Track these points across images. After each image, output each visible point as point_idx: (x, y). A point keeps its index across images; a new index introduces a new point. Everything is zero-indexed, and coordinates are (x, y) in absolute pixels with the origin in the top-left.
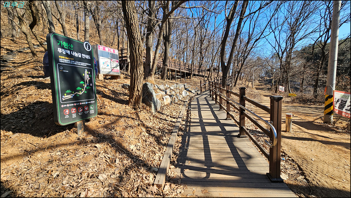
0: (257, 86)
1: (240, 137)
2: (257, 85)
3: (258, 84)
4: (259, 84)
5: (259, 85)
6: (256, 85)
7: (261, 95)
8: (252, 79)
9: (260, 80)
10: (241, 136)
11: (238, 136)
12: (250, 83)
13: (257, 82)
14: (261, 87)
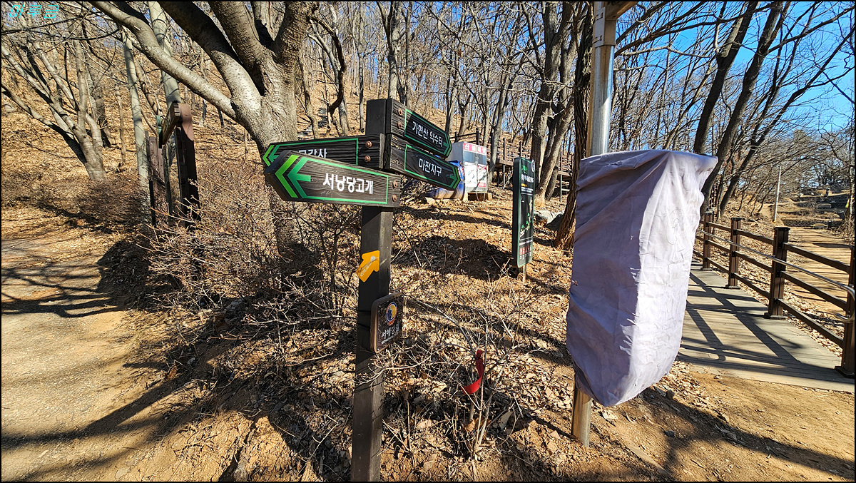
0: (788, 215)
1: (770, 318)
2: (790, 213)
3: (792, 210)
4: (798, 209)
5: (795, 213)
6: (787, 213)
7: (803, 242)
8: (775, 196)
9: (799, 198)
10: (772, 316)
11: (766, 316)
12: (766, 206)
13: (790, 205)
14: (803, 218)
